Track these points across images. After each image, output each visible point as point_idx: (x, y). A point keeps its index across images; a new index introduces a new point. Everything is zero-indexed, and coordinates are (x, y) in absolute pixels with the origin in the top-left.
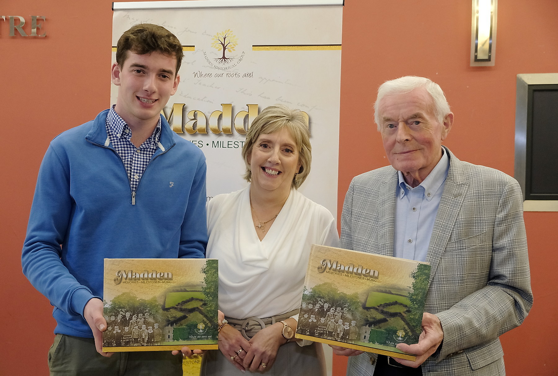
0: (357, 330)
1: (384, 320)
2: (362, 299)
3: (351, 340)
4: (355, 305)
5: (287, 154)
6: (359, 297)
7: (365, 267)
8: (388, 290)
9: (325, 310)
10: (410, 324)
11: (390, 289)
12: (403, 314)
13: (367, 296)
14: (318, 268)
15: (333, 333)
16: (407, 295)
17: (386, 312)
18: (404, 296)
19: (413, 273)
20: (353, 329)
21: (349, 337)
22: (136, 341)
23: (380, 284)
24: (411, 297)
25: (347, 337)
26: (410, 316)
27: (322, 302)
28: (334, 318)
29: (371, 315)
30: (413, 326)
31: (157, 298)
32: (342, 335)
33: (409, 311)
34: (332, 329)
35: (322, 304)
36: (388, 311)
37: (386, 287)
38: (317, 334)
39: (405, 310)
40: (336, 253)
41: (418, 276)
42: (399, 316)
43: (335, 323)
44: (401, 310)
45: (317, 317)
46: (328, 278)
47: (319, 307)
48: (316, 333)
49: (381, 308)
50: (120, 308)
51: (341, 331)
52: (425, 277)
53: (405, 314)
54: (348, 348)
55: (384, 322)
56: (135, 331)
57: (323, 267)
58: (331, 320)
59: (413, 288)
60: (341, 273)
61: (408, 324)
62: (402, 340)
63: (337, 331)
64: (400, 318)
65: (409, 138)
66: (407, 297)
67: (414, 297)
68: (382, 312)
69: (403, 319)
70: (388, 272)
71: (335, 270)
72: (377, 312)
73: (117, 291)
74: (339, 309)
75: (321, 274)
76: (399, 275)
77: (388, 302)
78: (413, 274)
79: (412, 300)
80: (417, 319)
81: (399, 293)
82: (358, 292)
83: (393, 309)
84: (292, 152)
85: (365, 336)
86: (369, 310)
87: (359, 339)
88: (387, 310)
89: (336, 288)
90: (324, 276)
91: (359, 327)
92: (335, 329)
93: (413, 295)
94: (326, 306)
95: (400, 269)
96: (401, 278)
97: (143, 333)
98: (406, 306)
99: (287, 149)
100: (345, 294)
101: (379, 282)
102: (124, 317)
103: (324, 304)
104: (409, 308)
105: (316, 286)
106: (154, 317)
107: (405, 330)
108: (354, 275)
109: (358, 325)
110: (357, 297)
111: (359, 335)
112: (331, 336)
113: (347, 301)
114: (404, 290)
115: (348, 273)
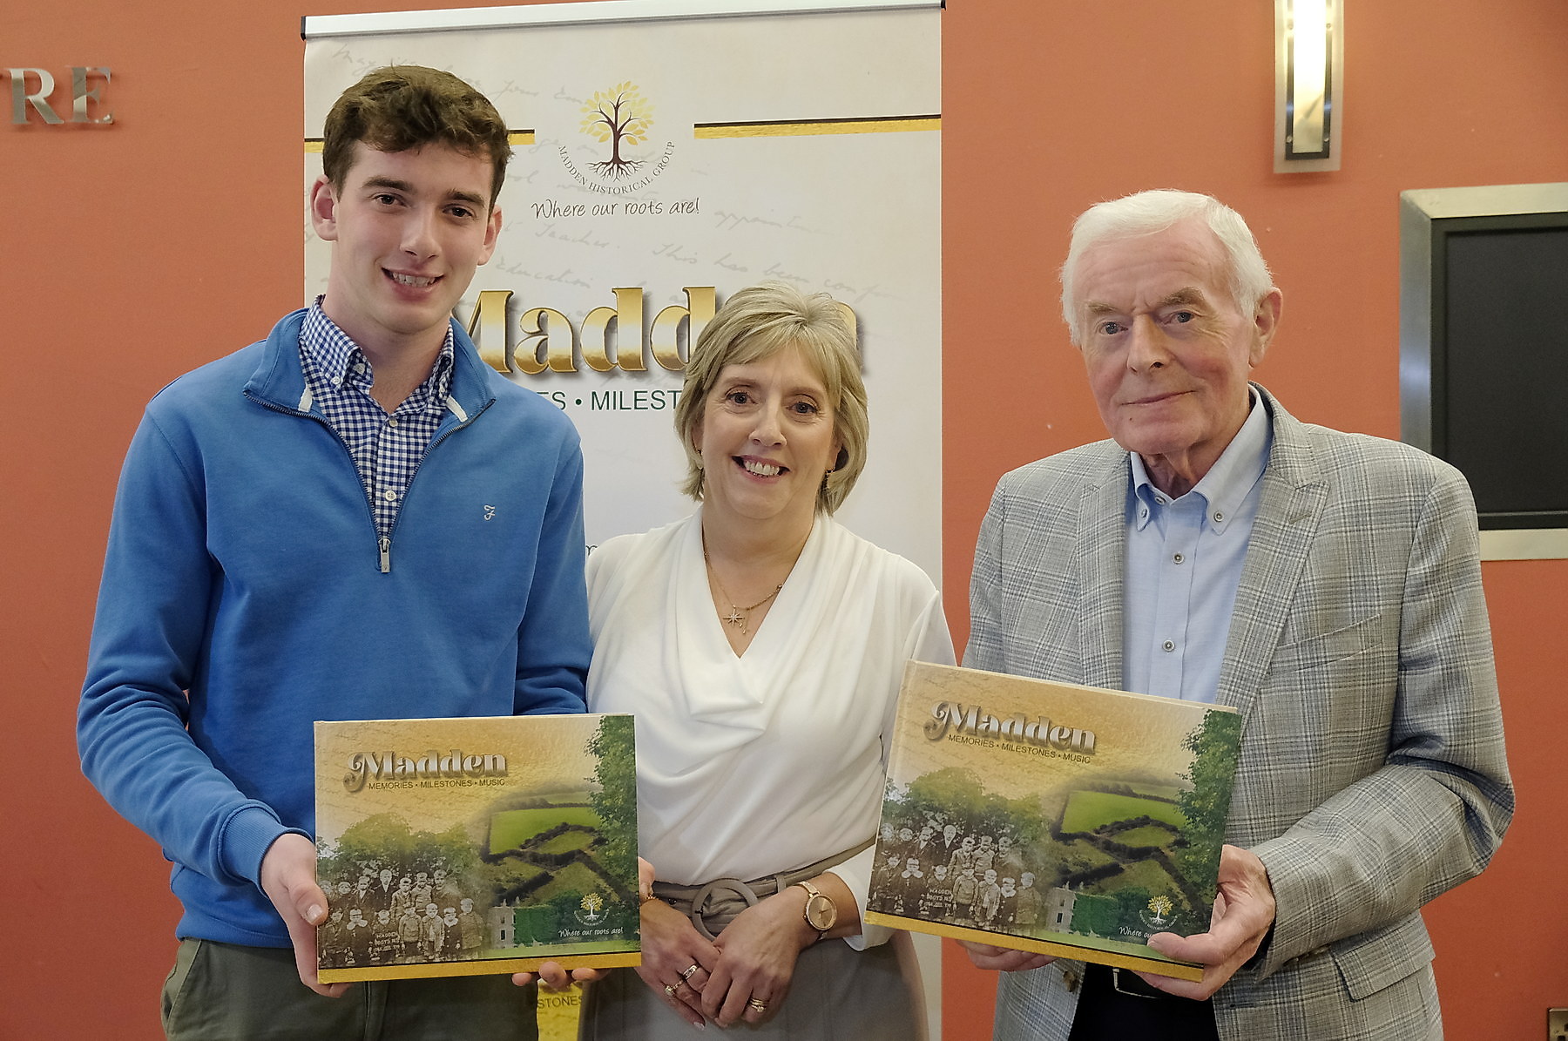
0: (1039, 898)
1: (1114, 870)
2: (1050, 813)
3: (1022, 926)
4: (1031, 828)
5: (801, 417)
6: (1043, 807)
7: (1059, 723)
8: (1122, 784)
9: (948, 844)
10: (1186, 877)
11: (1127, 783)
12: (1167, 852)
13: (1063, 804)
14: (927, 728)
15: (971, 908)
16: (1176, 799)
17: (1119, 845)
18: (1167, 801)
19: (1192, 736)
20: (1025, 896)
21: (1014, 919)
22: (411, 949)
23: (1099, 769)
24: (1188, 803)
25: (1011, 919)
26: (1186, 857)
27: (937, 821)
28: (973, 865)
29: (1077, 856)
30: (1195, 884)
31: (465, 828)
32: (994, 912)
33: (1181, 843)
34: (968, 897)
35: (939, 829)
36: (1124, 845)
37: (1116, 778)
38: (924, 913)
39: (1172, 839)
40: (975, 686)
41: (1205, 745)
42: (1153, 857)
43: (975, 880)
44: (1162, 840)
45: (926, 863)
46: (954, 755)
47: (930, 837)
48: (921, 909)
49: (1103, 836)
50: (363, 857)
51: (991, 902)
52: (1226, 747)
53: (1172, 851)
54: (1012, 950)
55: (1114, 875)
56: (408, 920)
57: (939, 724)
58: (964, 872)
59: (1193, 779)
60: (990, 739)
61: (1179, 879)
62: (1163, 925)
63: (982, 901)
64: (1155, 864)
65: (1162, 358)
66: (1178, 803)
67: (1197, 804)
68: (1108, 847)
69: (1166, 864)
70: (1123, 733)
71: (974, 732)
72: (1093, 848)
73: (354, 810)
74: (986, 840)
75: (934, 744)
76: (1154, 742)
77: (1122, 819)
78: (1192, 741)
79: (1192, 813)
80: (1205, 865)
81: (1154, 794)
82: (1040, 793)
83: (1135, 839)
84: (815, 410)
85: (1060, 915)
86: (1070, 842)
87: (1042, 924)
88: (1122, 842)
89: (978, 781)
90: (943, 750)
91: (1043, 889)
92: (975, 897)
93: (1192, 797)
94: (950, 833)
95: (1156, 726)
96: (1158, 749)
97: (431, 928)
98: (1173, 829)
99: (801, 405)
100: (1002, 797)
101: (1097, 763)
102: (376, 882)
103: (943, 827)
104: (1182, 833)
105: (920, 778)
106: (459, 881)
107: (1172, 896)
108: (1027, 745)
109: (1041, 885)
110: (1036, 807)
111: (1044, 912)
112: (966, 917)
113: (1008, 818)
114: (1168, 783)
115: (1010, 740)
